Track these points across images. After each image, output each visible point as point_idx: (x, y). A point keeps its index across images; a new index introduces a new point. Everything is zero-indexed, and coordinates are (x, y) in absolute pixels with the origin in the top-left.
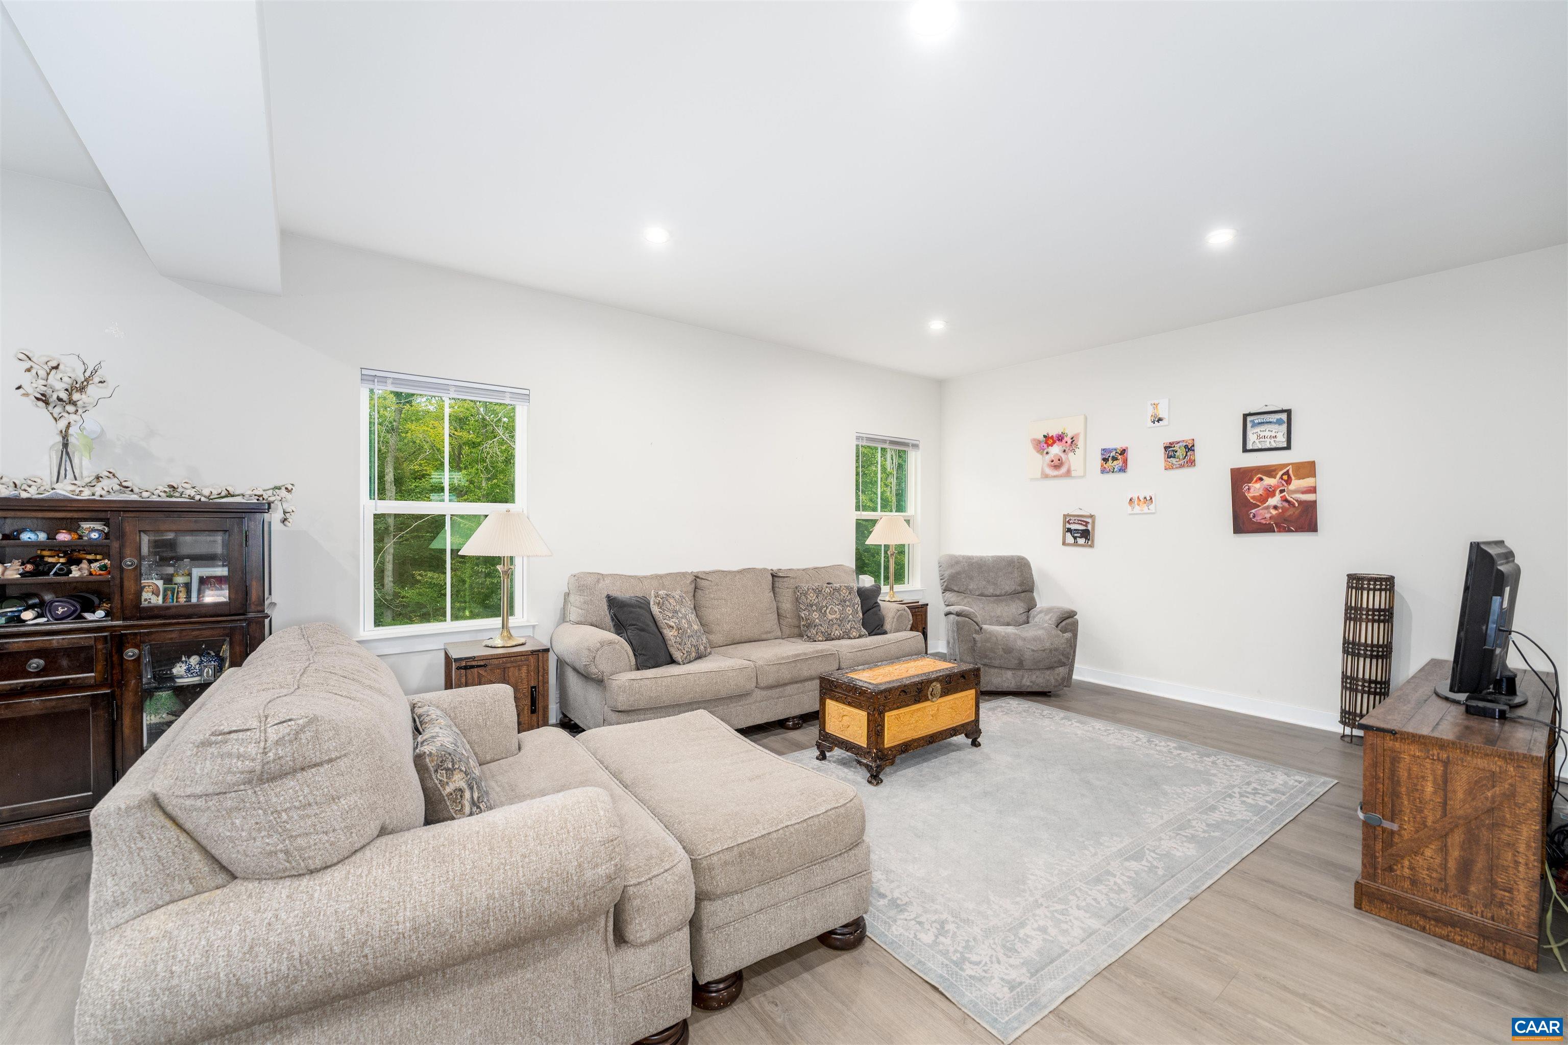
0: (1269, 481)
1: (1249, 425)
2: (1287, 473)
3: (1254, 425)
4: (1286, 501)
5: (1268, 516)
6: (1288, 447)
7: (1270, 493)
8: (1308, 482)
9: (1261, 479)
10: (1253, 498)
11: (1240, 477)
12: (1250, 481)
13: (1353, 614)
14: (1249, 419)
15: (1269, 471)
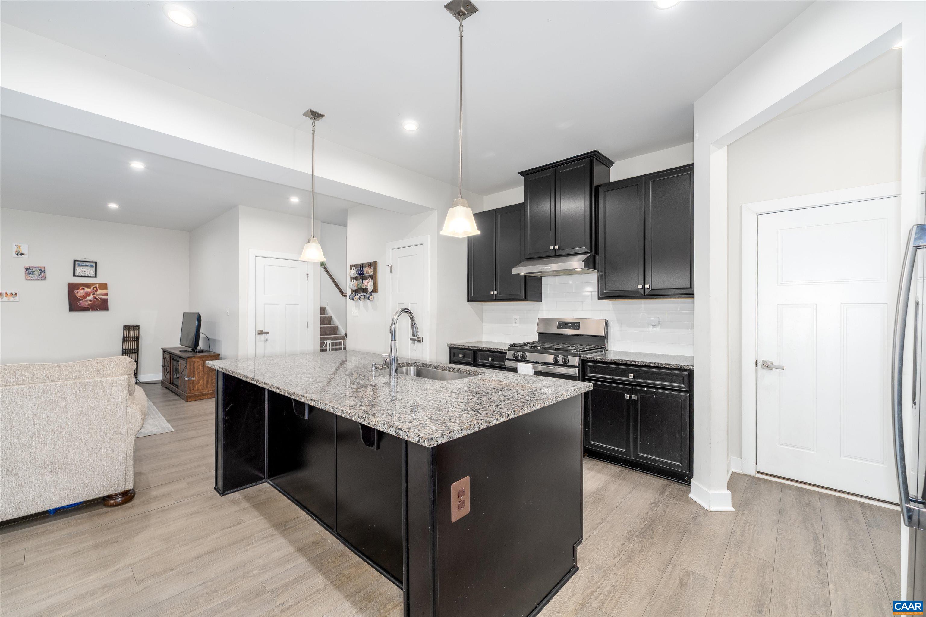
0: (87, 290)
1: (76, 265)
2: (96, 287)
3: (79, 265)
4: (95, 298)
5: (87, 304)
6: (96, 277)
7: (88, 294)
8: (104, 291)
9: (83, 289)
10: (80, 296)
11: (72, 288)
12: (78, 289)
13: (126, 339)
14: (76, 263)
15: (88, 286)
